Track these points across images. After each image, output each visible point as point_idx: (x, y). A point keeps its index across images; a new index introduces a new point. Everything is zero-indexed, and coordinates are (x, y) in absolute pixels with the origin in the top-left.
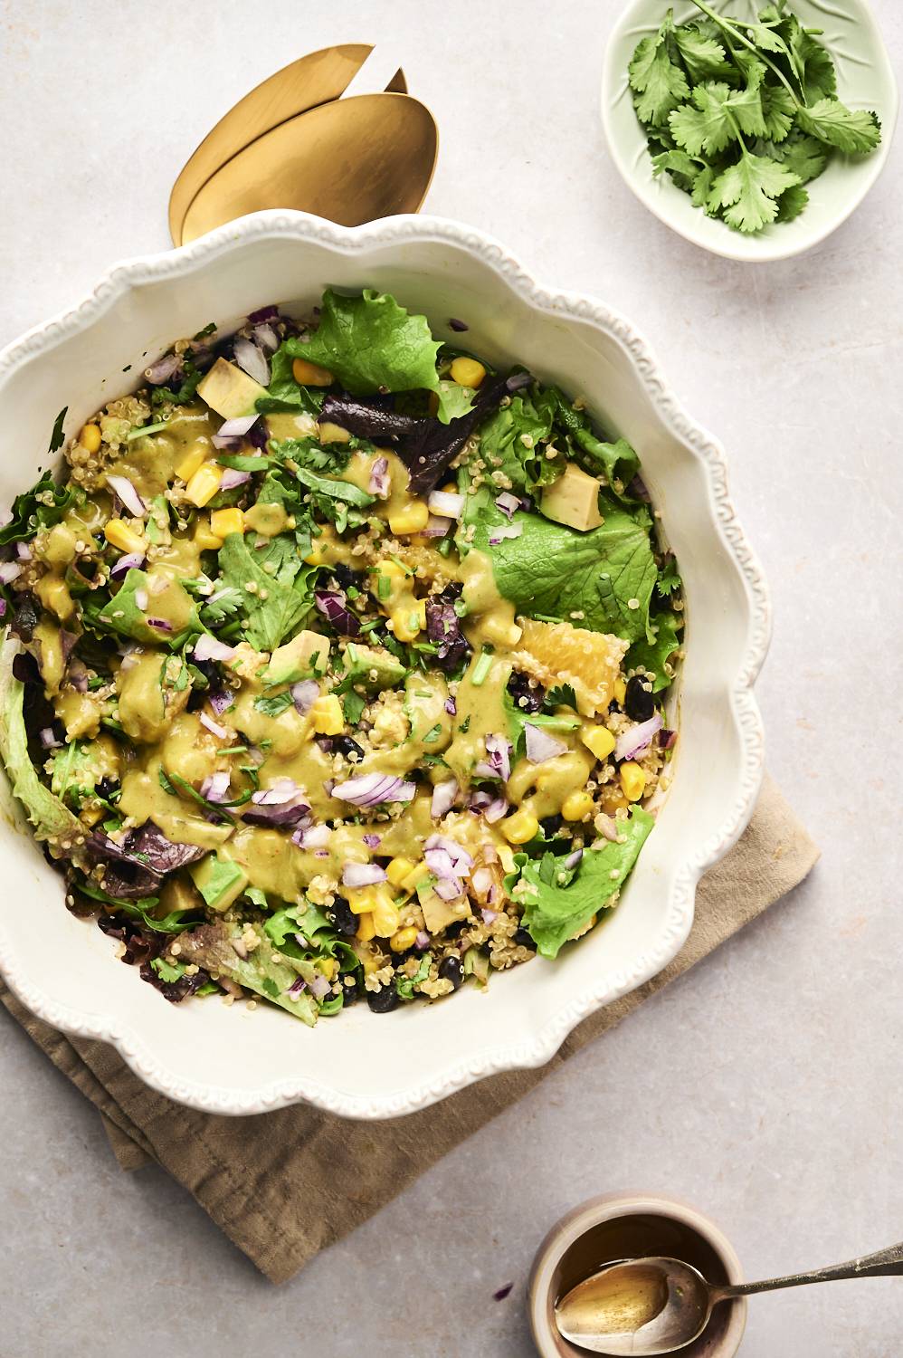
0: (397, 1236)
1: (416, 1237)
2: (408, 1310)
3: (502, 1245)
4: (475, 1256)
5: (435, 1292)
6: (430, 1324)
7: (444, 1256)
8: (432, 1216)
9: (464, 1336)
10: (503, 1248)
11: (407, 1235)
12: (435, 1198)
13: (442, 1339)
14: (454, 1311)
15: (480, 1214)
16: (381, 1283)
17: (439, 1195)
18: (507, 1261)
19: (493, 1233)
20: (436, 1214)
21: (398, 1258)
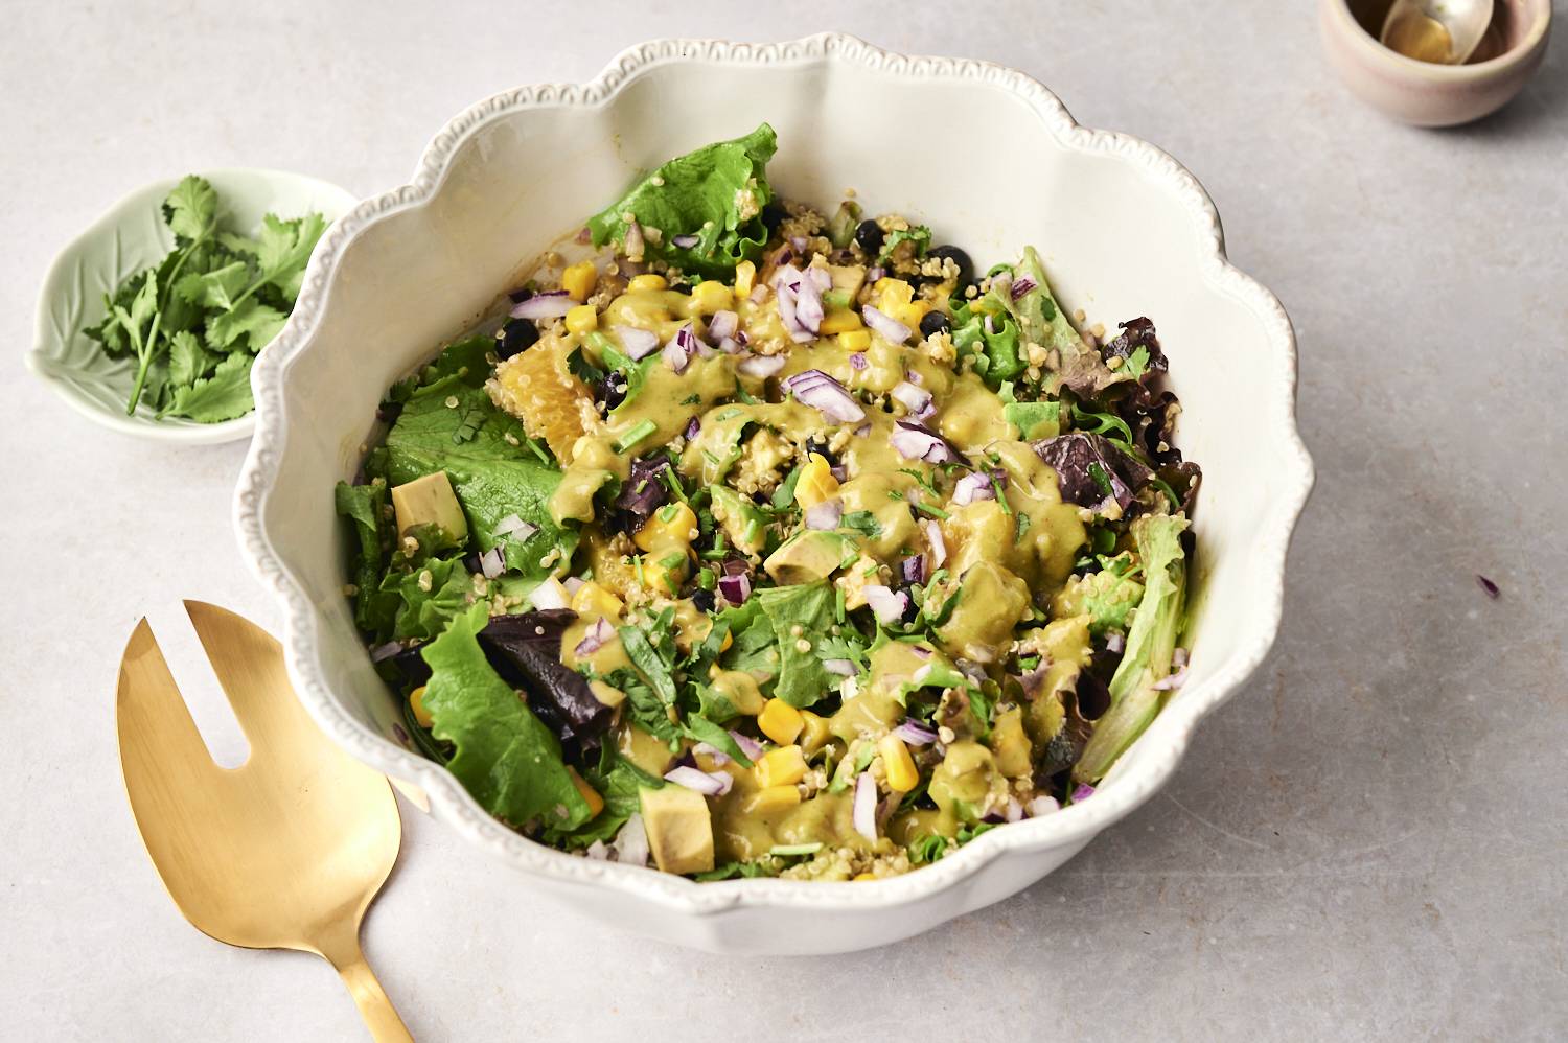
0: (1444, 700)
1: (1442, 680)
2: (1531, 686)
3: (1432, 590)
4: (1451, 617)
5: (1503, 658)
6: (1543, 661)
7: (1458, 650)
8: (1412, 663)
9: (1550, 626)
10: (1436, 589)
11: (1441, 690)
12: (1391, 662)
13: (1559, 648)
14: (1522, 638)
15: (1400, 614)
16: (1505, 715)
17: (1385, 658)
18: (1451, 584)
19: (1419, 600)
20: (1409, 660)
21: (1471, 698)
